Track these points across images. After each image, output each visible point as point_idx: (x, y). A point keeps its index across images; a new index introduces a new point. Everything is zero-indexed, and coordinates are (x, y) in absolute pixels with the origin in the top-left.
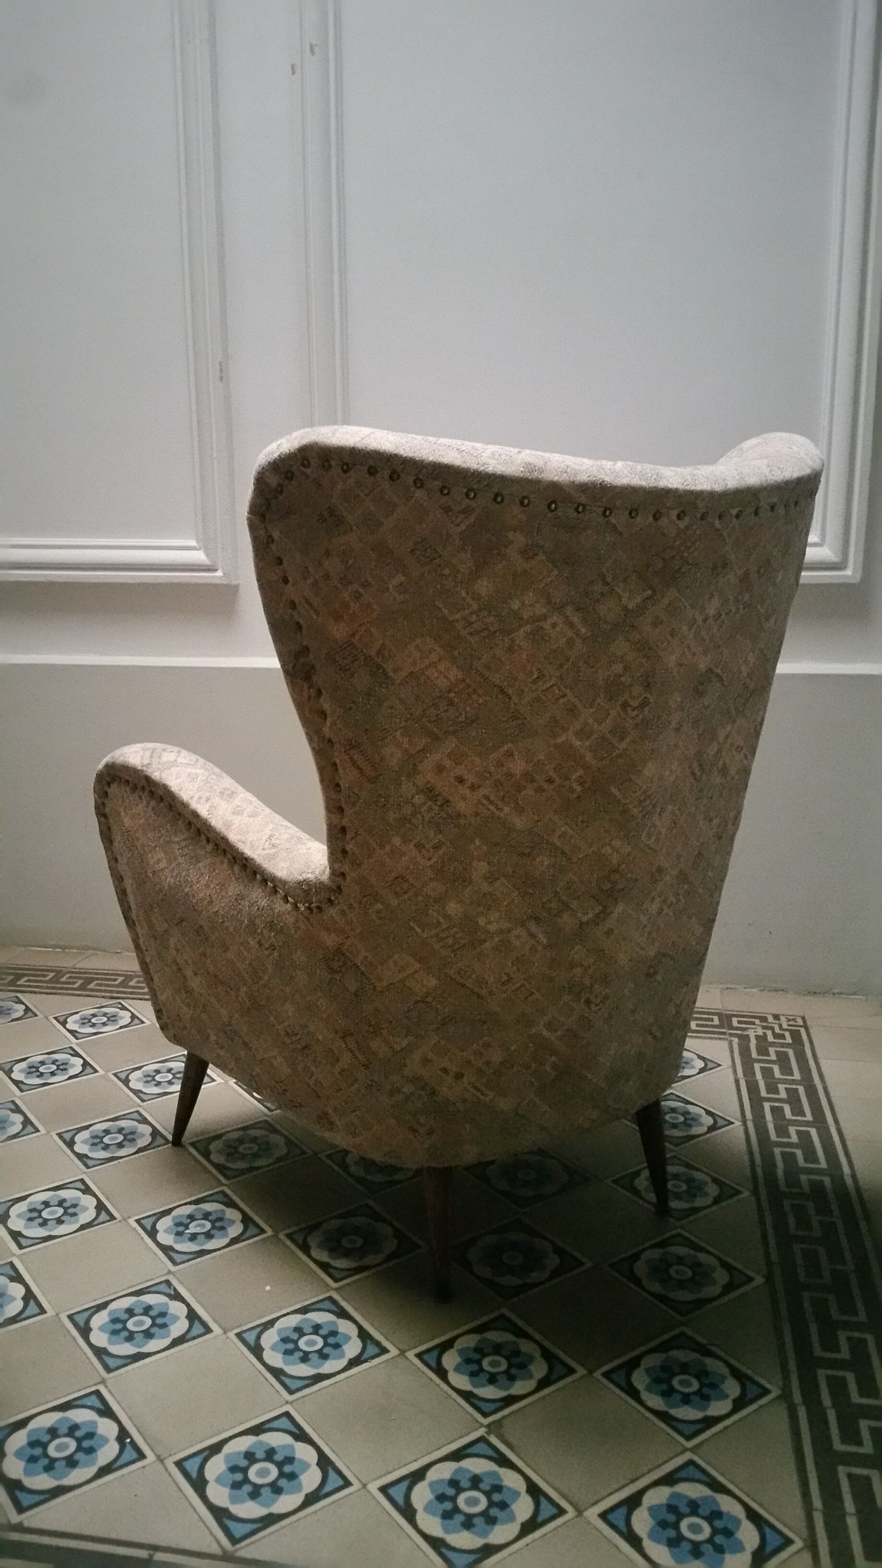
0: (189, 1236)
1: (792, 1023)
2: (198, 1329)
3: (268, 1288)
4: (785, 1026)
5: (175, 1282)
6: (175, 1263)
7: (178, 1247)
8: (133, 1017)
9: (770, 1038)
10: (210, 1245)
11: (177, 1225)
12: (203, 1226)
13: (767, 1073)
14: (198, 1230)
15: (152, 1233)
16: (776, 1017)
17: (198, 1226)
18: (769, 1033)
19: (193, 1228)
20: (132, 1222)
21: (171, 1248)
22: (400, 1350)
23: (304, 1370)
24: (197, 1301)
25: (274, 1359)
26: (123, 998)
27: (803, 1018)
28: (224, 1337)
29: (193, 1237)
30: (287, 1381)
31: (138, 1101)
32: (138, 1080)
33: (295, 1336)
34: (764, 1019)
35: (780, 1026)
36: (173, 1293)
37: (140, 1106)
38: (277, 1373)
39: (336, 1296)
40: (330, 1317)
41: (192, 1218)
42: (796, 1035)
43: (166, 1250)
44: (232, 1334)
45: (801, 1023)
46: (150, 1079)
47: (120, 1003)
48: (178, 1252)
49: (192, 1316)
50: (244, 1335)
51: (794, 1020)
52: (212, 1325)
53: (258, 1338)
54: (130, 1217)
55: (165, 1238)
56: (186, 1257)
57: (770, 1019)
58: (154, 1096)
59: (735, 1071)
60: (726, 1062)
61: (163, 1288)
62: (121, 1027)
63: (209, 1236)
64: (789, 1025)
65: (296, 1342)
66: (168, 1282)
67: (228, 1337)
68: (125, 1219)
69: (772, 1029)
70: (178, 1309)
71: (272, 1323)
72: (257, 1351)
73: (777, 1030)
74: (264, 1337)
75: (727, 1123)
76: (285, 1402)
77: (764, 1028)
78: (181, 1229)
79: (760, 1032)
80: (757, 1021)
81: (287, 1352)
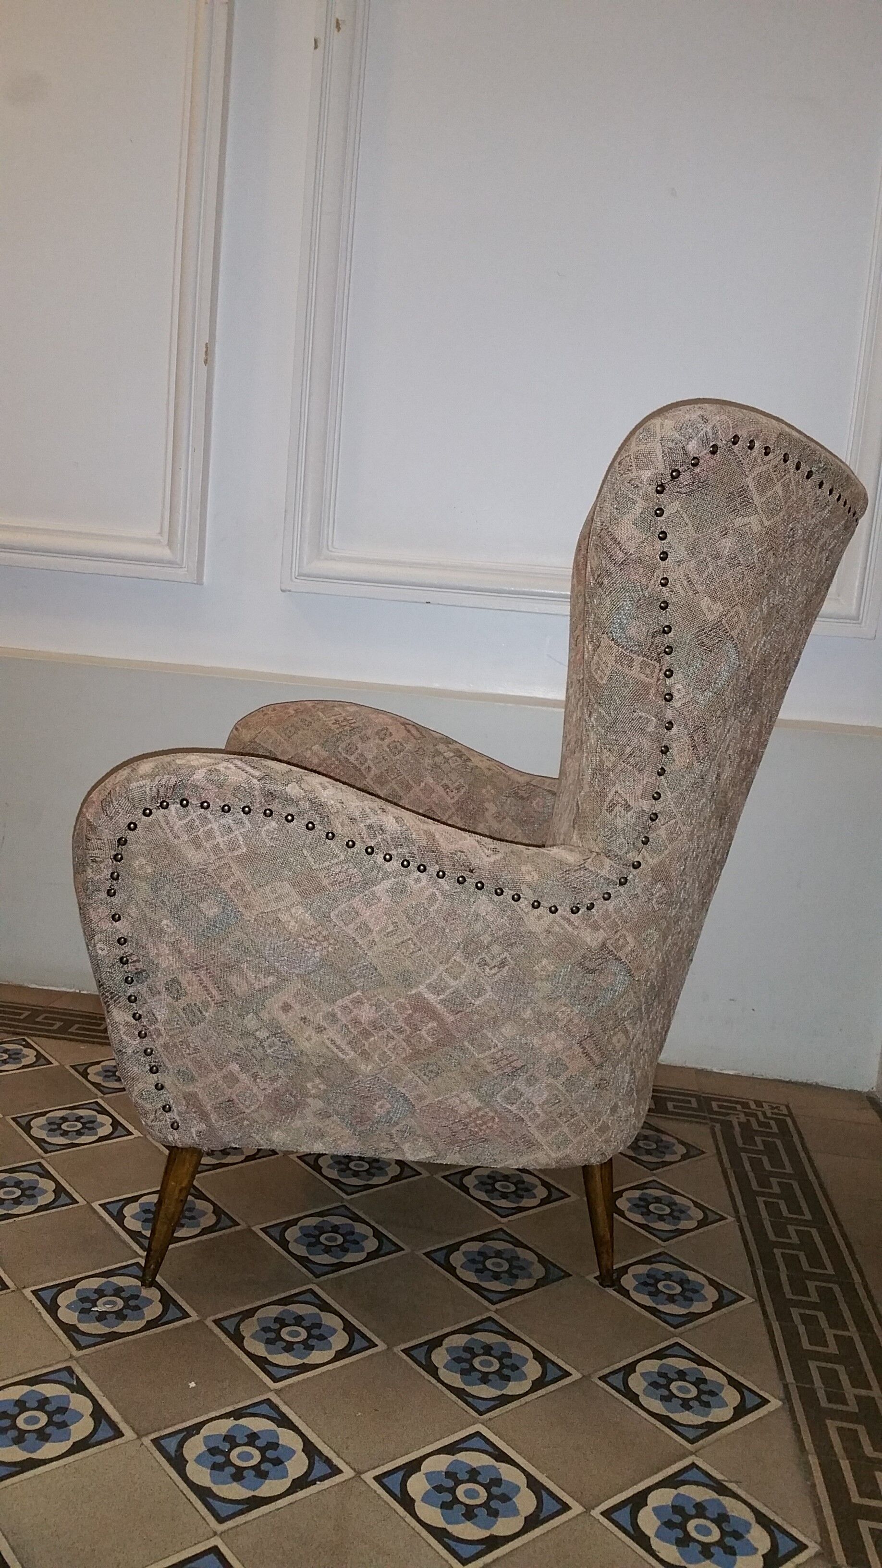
0: (97, 1314)
1: (776, 1111)
2: (105, 1431)
3: (193, 1385)
4: (769, 1115)
5: (78, 1370)
6: (79, 1347)
7: (82, 1327)
8: (39, 1056)
9: (755, 1126)
10: (122, 1328)
11: (83, 1300)
12: (114, 1303)
13: (756, 1164)
14: (108, 1308)
15: (52, 1309)
16: (759, 1104)
17: (109, 1303)
18: (753, 1120)
19: (100, 1308)
20: (27, 1292)
21: (74, 1328)
22: (354, 1470)
23: (235, 1491)
24: (105, 1395)
25: (201, 1475)
26: (29, 1035)
27: (787, 1107)
28: (138, 1442)
29: (101, 1317)
30: (216, 1504)
31: (40, 1151)
32: (41, 1127)
33: (226, 1447)
34: (745, 1105)
35: (764, 1113)
36: (75, 1383)
37: (43, 1158)
38: (203, 1493)
39: (276, 1400)
40: (269, 1425)
41: (100, 1293)
42: (781, 1124)
43: (69, 1330)
44: (147, 1441)
45: (785, 1112)
46: (55, 1127)
47: (24, 1040)
48: (84, 1334)
49: (98, 1414)
50: (162, 1442)
51: (776, 1108)
52: (123, 1426)
53: (181, 1445)
54: (24, 1287)
55: (68, 1316)
56: (93, 1340)
57: (753, 1106)
58: (58, 1148)
59: (721, 1162)
60: (710, 1150)
61: (65, 1376)
62: (24, 1067)
63: (120, 1316)
64: (772, 1113)
65: (227, 1455)
66: (69, 1370)
67: (142, 1444)
68: (19, 1289)
69: (756, 1116)
70: (80, 1404)
71: (198, 1427)
72: (178, 1463)
73: (762, 1118)
74: (188, 1445)
75: (718, 1217)
76: (212, 1534)
77: (746, 1114)
78: (87, 1305)
79: (743, 1118)
80: (739, 1107)
81: (215, 1467)
